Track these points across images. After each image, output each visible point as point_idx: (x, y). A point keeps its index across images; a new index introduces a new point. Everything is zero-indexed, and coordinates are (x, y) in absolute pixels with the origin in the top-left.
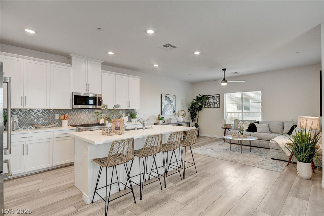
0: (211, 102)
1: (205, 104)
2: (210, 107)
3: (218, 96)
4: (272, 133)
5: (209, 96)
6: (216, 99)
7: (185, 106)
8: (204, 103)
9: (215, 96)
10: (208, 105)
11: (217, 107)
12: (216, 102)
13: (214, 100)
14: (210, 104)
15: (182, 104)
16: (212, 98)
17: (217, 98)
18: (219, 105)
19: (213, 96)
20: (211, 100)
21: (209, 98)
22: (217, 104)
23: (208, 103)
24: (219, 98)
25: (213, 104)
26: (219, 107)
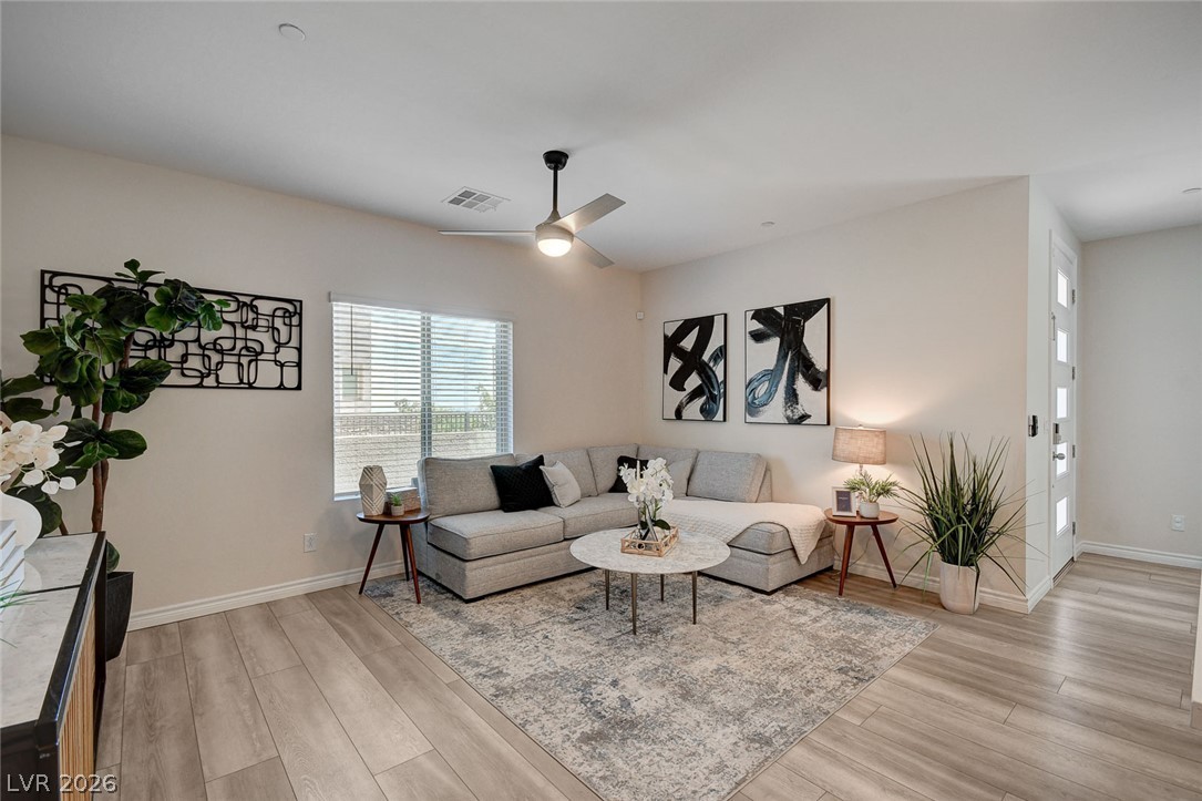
0: (227, 344)
2: (210, 381)
3: (291, 308)
6: (272, 328)
8: (146, 347)
9: (265, 307)
10: (195, 363)
11: (281, 387)
12: (270, 346)
13: (251, 334)
16: (232, 318)
17: (278, 323)
18: (290, 377)
19: (247, 300)
22: (282, 365)
23: (193, 348)
24: (300, 325)
25: (240, 364)
26: (299, 388)
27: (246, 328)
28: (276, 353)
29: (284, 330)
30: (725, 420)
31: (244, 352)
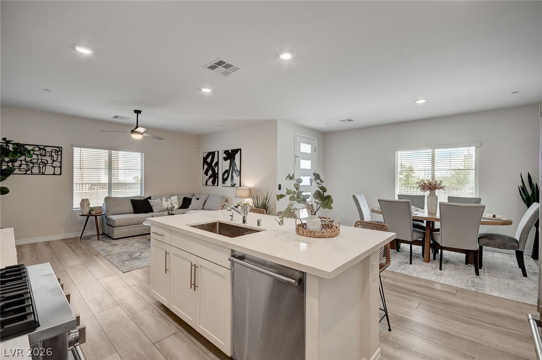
0: (35, 161)
2: (29, 172)
3: (58, 149)
6: (51, 156)
8: (8, 162)
9: (48, 149)
10: (24, 167)
11: (54, 174)
12: (50, 161)
13: (43, 158)
14: (31, 165)
16: (37, 153)
17: (53, 154)
18: (57, 171)
19: (43, 147)
22: (54, 167)
23: (23, 162)
24: (61, 155)
25: (39, 167)
26: (60, 174)
27: (42, 156)
28: (52, 164)
29: (55, 157)
30: (218, 185)
31: (41, 163)
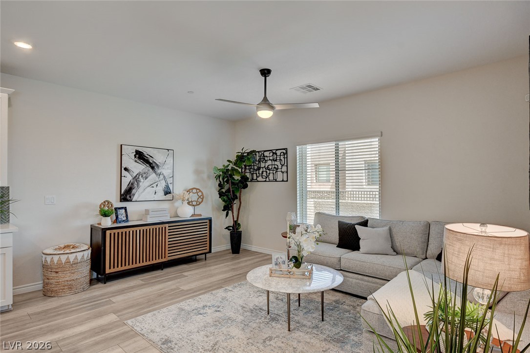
0: (270, 167)
1: (257, 172)
2: (267, 180)
3: (284, 151)
4: (397, 254)
5: (266, 154)
6: (280, 160)
7: (209, 177)
8: (256, 170)
9: (278, 153)
10: (265, 174)
11: (283, 181)
12: (280, 167)
13: (276, 163)
14: (268, 171)
15: (197, 172)
16: (271, 158)
18: (285, 175)
19: (274, 151)
20: (269, 163)
21: (266, 159)
22: (283, 173)
23: (264, 170)
24: (287, 158)
25: (273, 173)
26: (287, 181)
27: (274, 161)
28: (281, 168)
29: (283, 159)
31: (274, 169)
